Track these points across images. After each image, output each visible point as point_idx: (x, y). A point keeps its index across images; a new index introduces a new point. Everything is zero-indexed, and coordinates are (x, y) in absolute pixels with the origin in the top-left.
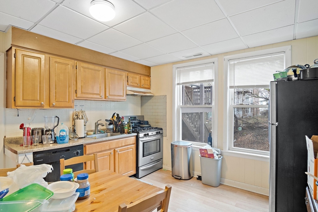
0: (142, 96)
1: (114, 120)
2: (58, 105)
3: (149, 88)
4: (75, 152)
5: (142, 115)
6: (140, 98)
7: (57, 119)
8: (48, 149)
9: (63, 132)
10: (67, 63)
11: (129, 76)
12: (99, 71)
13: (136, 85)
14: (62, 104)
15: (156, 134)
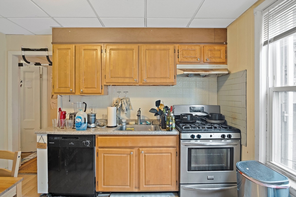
0: (218, 76)
1: (160, 110)
2: (86, 92)
3: (225, 63)
4: (84, 142)
5: (218, 105)
6: (215, 79)
7: (84, 105)
8: (58, 134)
9: (79, 119)
10: (95, 48)
11: (179, 49)
12: (132, 50)
13: (194, 60)
14: (90, 90)
15: (220, 138)
